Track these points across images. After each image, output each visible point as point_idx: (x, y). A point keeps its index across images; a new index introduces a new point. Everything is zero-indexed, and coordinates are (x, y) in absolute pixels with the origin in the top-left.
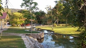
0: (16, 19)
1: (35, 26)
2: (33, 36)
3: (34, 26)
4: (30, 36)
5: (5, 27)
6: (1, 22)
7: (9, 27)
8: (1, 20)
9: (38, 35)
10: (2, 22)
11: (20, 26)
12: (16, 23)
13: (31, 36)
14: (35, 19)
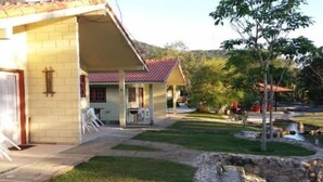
0: (209, 85)
1: (293, 113)
2: (266, 171)
3: (292, 116)
4: (248, 166)
5: (168, 116)
6: (151, 95)
7: (180, 117)
8: (151, 86)
9: (296, 166)
10: (154, 95)
11: (226, 114)
12: (211, 101)
13: (257, 170)
14: (299, 87)
